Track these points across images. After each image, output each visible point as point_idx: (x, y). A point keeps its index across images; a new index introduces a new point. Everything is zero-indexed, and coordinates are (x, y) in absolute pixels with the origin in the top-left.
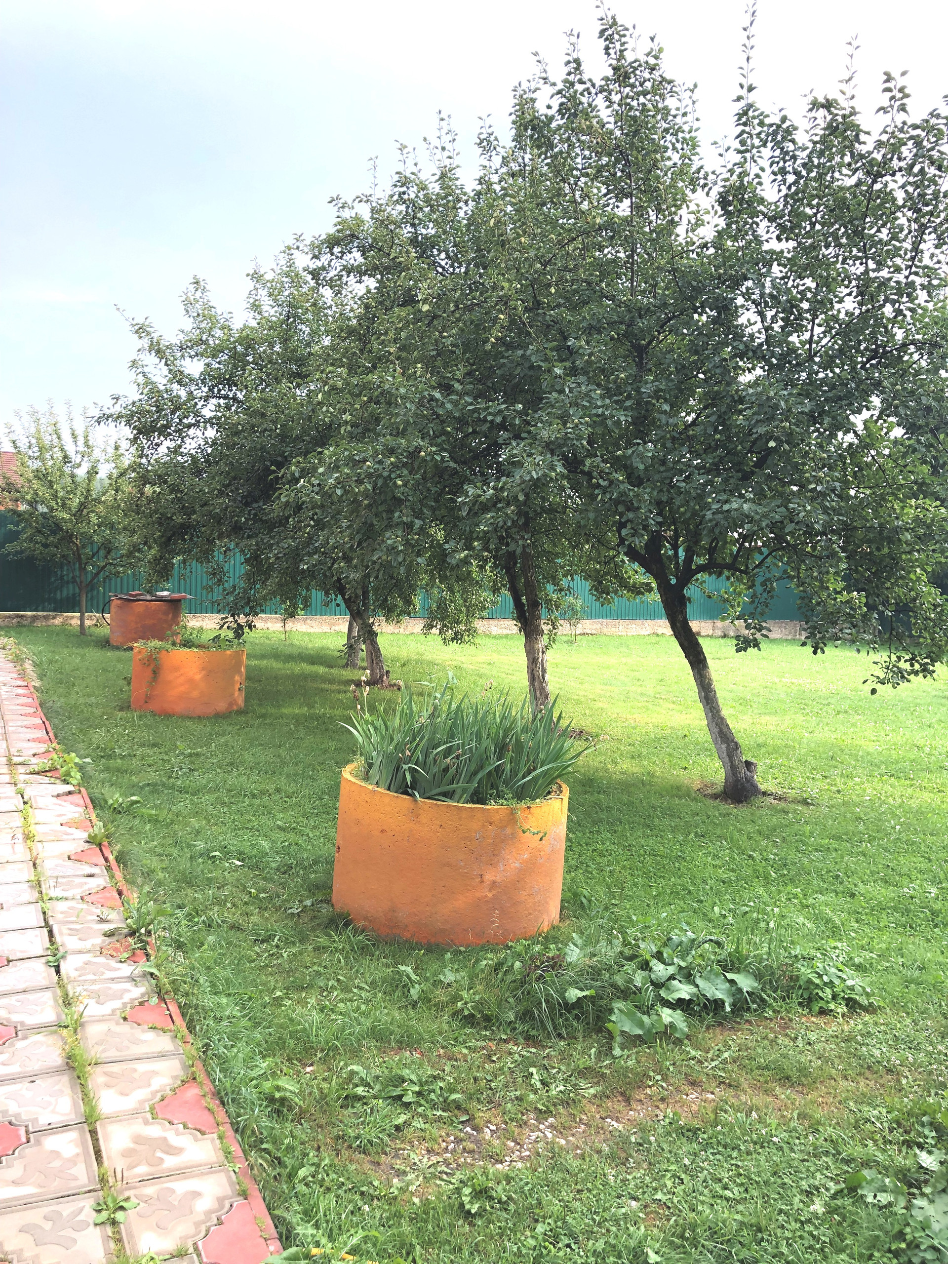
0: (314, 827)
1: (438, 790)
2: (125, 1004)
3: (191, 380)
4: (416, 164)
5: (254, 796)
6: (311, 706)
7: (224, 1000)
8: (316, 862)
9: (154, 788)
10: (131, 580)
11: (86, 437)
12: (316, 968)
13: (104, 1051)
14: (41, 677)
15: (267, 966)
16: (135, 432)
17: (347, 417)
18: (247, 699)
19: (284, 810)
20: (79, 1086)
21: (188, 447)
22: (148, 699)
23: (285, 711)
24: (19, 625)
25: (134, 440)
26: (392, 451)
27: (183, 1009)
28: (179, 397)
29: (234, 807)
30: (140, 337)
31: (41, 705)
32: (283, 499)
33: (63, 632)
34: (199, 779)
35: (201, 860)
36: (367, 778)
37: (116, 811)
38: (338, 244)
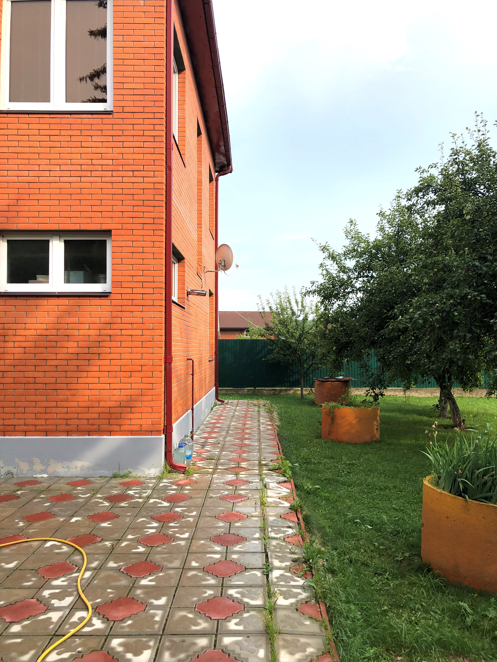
0: (414, 510)
1: (481, 495)
2: (298, 601)
3: (350, 270)
4: (463, 142)
5: (381, 489)
6: (417, 440)
7: (353, 607)
8: (413, 531)
9: (329, 481)
10: (325, 371)
11: (302, 302)
12: (409, 595)
13: (284, 626)
14: (281, 420)
15: (380, 589)
16: (322, 298)
17: (426, 280)
18: (381, 435)
19: (398, 499)
20: (270, 644)
21: (349, 303)
22: (330, 433)
23: (402, 442)
24: (274, 394)
25: (322, 303)
26: (452, 297)
27: (328, 609)
28: (343, 279)
29: (370, 495)
30: (324, 252)
31: (278, 435)
32: (390, 327)
33: (294, 397)
34: (353, 478)
35: (349, 523)
36: (437, 484)
37: (308, 493)
38: (421, 191)
